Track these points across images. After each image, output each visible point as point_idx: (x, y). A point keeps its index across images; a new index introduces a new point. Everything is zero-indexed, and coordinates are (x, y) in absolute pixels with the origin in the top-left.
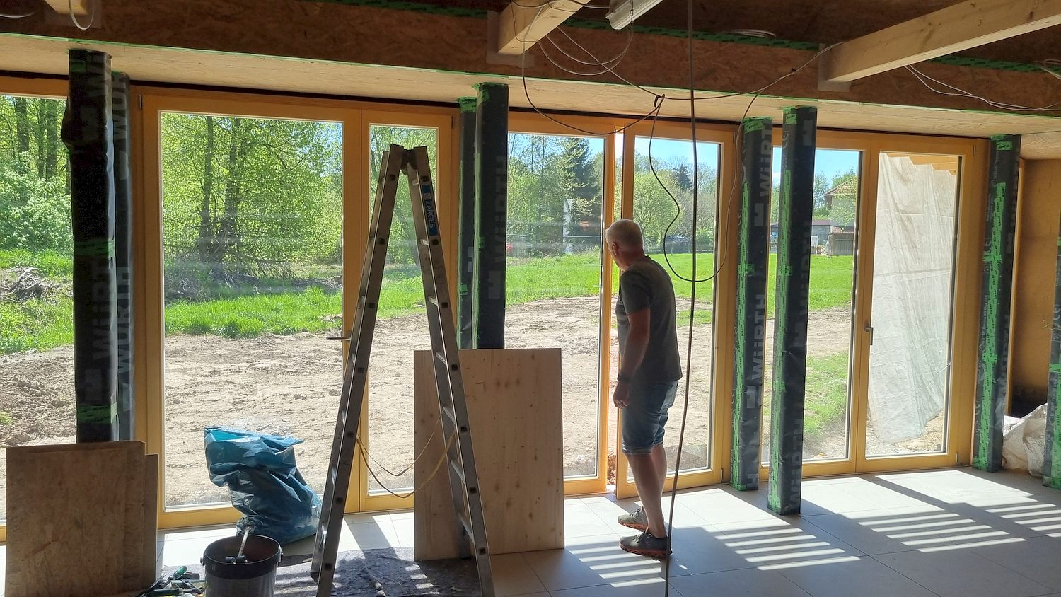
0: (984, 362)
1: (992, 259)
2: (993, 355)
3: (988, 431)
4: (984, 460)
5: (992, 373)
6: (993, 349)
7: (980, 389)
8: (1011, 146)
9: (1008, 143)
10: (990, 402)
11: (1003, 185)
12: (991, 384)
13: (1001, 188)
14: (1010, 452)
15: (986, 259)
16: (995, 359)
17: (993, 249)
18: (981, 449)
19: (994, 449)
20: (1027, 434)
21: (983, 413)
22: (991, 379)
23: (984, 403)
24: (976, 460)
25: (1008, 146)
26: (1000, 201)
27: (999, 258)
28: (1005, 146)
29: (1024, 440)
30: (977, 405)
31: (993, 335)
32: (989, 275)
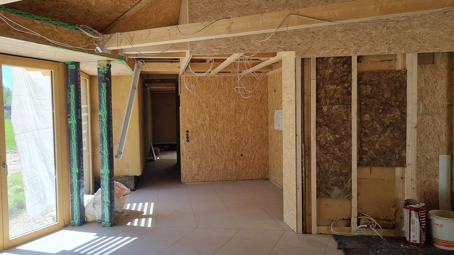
0: (73, 173)
1: (72, 122)
2: (76, 169)
3: (77, 206)
4: (76, 221)
5: (76, 178)
6: (76, 166)
7: (72, 186)
8: (75, 67)
9: (73, 66)
10: (77, 192)
11: (73, 86)
12: (76, 183)
13: (72, 87)
14: (88, 213)
15: (69, 122)
16: (77, 171)
17: (72, 117)
18: (75, 215)
19: (80, 214)
20: (94, 204)
21: (74, 198)
22: (76, 181)
23: (74, 193)
24: (73, 222)
25: (74, 67)
26: (72, 94)
27: (75, 121)
28: (73, 67)
29: (94, 206)
30: (71, 195)
31: (76, 159)
32: (71, 130)
